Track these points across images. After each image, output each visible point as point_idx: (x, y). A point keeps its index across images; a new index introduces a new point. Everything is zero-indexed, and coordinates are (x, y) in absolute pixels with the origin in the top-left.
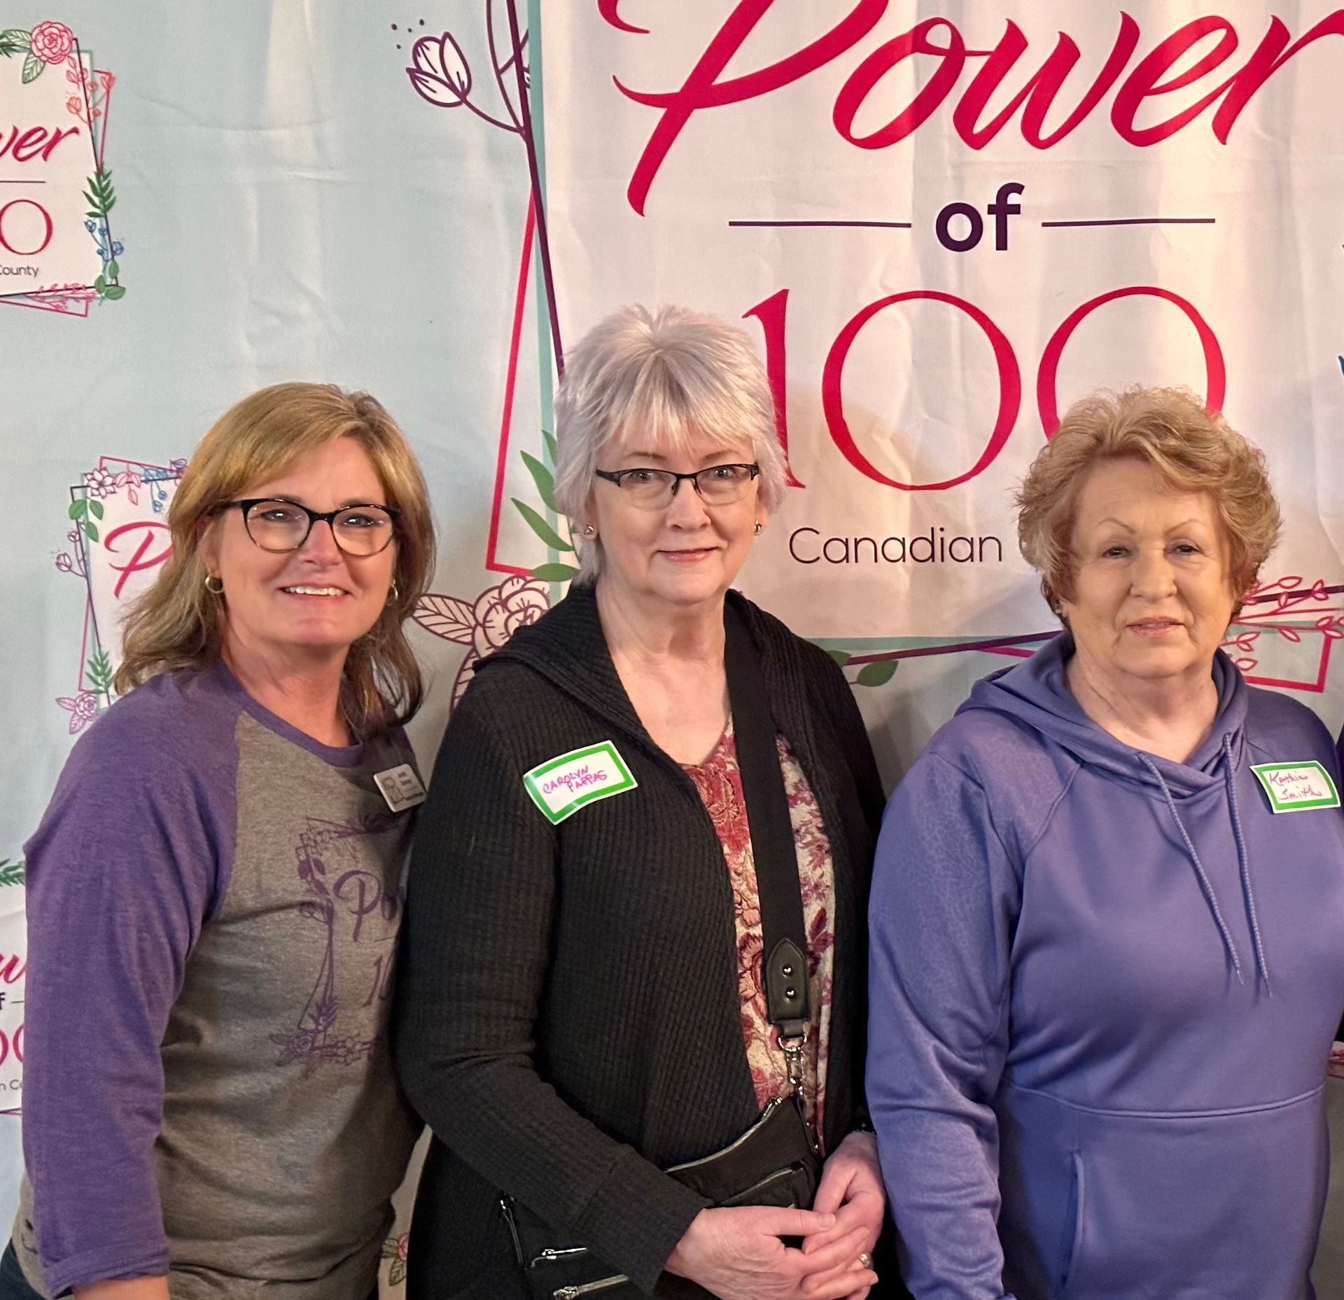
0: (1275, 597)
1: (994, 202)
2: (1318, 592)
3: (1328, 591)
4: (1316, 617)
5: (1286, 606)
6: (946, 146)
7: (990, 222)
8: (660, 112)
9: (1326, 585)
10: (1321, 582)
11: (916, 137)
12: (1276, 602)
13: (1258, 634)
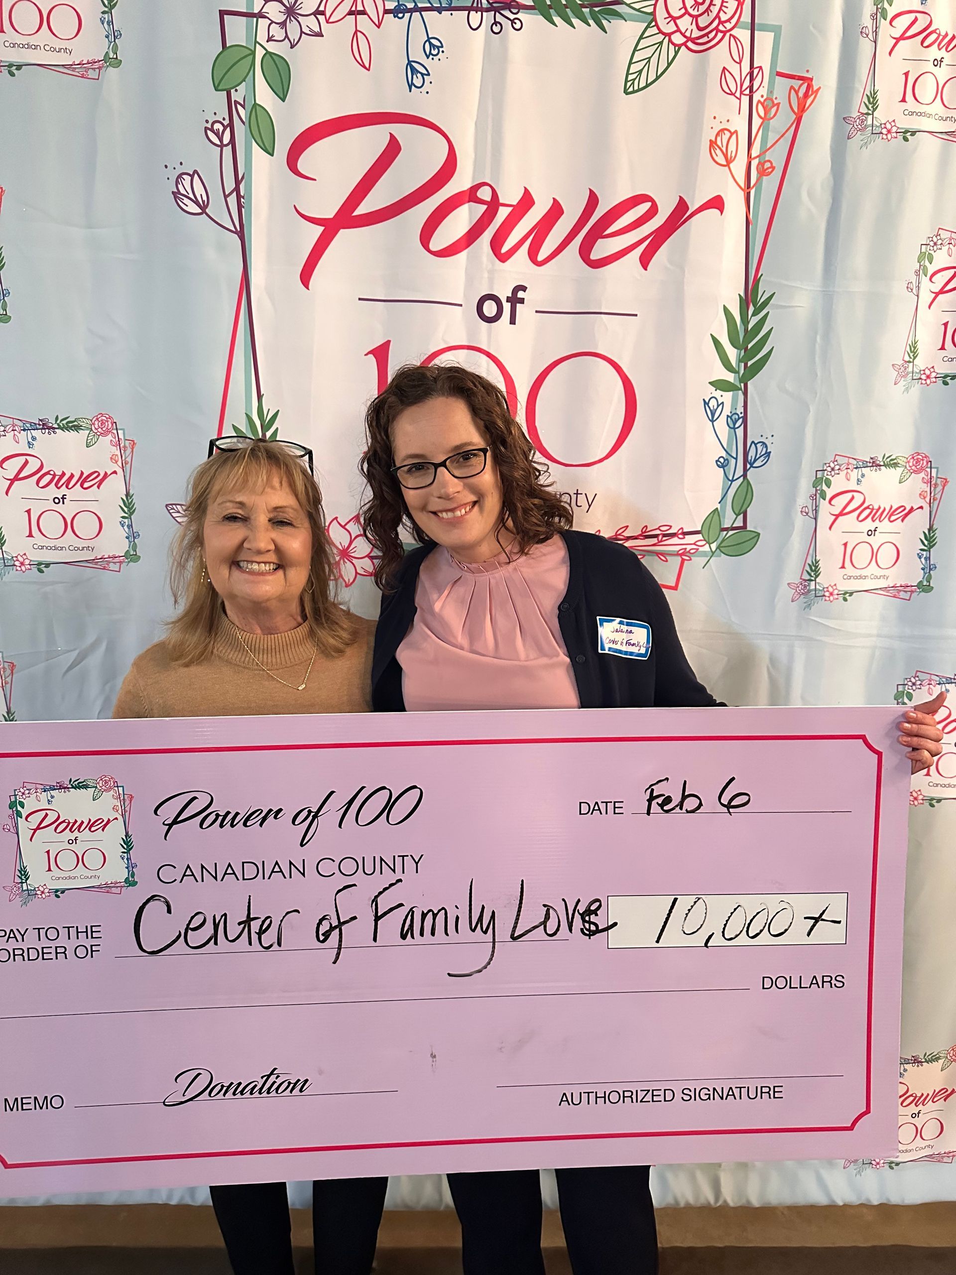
0: (656, 536)
1: (510, 295)
2: (680, 534)
3: (685, 534)
4: (677, 548)
5: (661, 541)
6: (485, 259)
7: (507, 307)
8: (320, 229)
9: (685, 530)
10: (682, 528)
11: (468, 253)
12: (656, 539)
13: (644, 556)
